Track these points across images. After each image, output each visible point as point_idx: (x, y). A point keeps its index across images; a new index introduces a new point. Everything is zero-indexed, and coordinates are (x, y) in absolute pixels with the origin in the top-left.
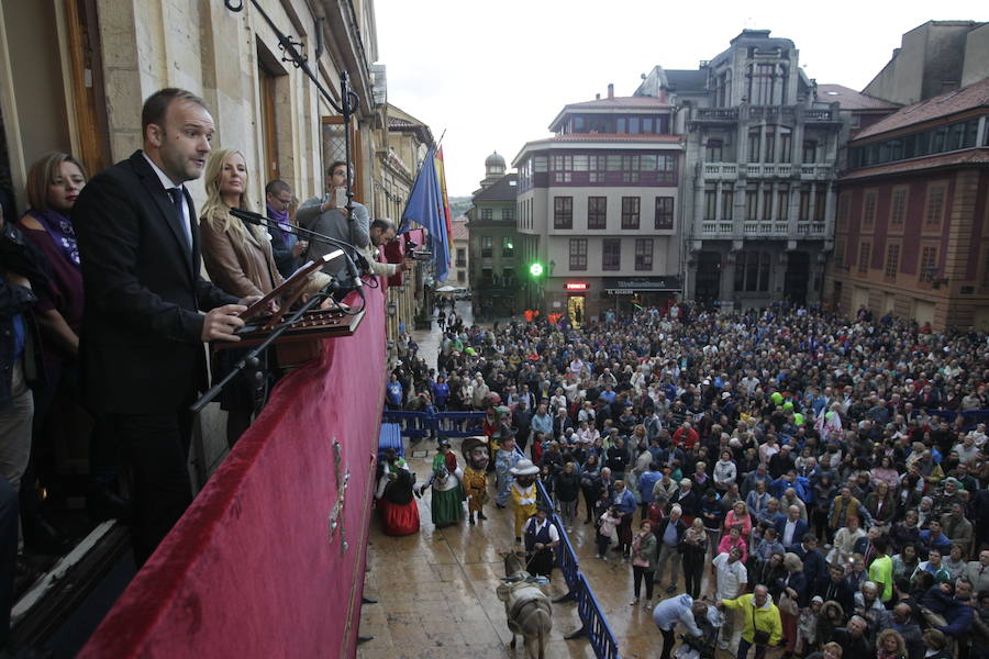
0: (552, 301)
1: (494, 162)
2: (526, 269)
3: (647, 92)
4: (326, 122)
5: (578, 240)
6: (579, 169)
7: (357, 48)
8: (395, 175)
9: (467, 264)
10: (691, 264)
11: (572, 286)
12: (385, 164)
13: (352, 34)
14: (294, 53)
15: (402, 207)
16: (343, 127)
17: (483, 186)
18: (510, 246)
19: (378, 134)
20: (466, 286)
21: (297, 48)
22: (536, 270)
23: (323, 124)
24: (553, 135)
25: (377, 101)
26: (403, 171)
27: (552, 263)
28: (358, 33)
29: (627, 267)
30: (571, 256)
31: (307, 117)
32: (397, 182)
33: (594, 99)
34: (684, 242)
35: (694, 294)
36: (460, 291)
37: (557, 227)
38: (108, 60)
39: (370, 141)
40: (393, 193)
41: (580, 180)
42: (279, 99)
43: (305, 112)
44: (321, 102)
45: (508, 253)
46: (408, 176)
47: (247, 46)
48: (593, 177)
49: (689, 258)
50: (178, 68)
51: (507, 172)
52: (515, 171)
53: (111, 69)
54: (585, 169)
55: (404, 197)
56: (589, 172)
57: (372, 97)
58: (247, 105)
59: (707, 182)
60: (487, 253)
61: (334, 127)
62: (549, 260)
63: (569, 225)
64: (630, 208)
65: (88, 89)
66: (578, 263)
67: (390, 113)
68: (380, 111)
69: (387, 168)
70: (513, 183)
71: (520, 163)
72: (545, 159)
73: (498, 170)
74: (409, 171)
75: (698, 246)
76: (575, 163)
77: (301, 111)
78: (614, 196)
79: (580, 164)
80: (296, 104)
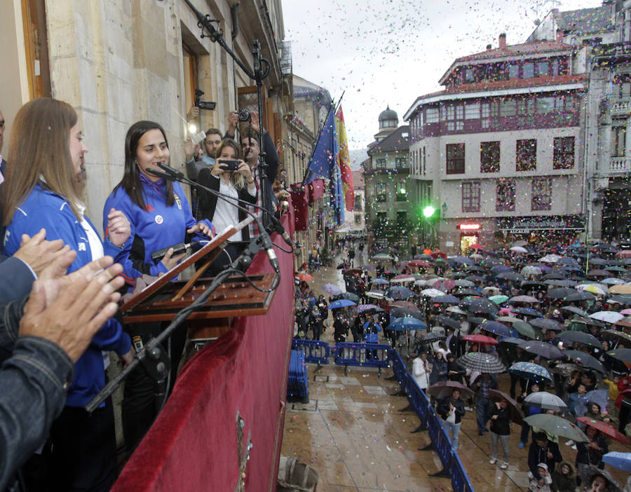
0: (445, 241)
1: (388, 116)
2: (419, 212)
3: (541, 37)
4: (241, 92)
5: (471, 184)
6: (472, 117)
7: (267, 28)
8: (299, 135)
9: (363, 209)
10: (596, 202)
11: (463, 227)
12: (291, 125)
13: (262, 16)
14: (211, 30)
15: (306, 161)
16: (255, 96)
17: (377, 139)
18: (403, 191)
19: (285, 101)
20: (362, 227)
21: (214, 24)
22: (428, 212)
23: (239, 94)
24: (444, 88)
25: (284, 72)
26: (306, 130)
27: (445, 205)
28: (268, 14)
29: (523, 207)
30: (463, 198)
31: (225, 89)
32: (301, 141)
33: (485, 50)
34: (587, 180)
35: (600, 233)
36: (356, 232)
37: (448, 172)
38: (53, 51)
39: (277, 107)
40: (298, 150)
41: (473, 127)
42: (202, 75)
43: (223, 85)
44: (236, 76)
45: (400, 198)
46: (311, 134)
47: (173, 31)
48: (486, 124)
49: (594, 196)
50: (112, 53)
51: (399, 125)
52: (407, 124)
53: (56, 58)
54: (477, 117)
55: (308, 153)
56: (482, 118)
57: (279, 70)
58: (172, 82)
59: (615, 118)
60: (382, 199)
61: (248, 97)
62: (442, 204)
63: (461, 170)
64: (527, 151)
65: (37, 76)
66: (471, 205)
67: (295, 82)
68: (286, 80)
69: (292, 129)
70: (405, 135)
71: (413, 116)
72: (437, 110)
73: (392, 124)
74: (312, 130)
75: (604, 183)
76: (467, 112)
77: (220, 85)
78: (508, 141)
79: (473, 112)
80: (216, 79)
